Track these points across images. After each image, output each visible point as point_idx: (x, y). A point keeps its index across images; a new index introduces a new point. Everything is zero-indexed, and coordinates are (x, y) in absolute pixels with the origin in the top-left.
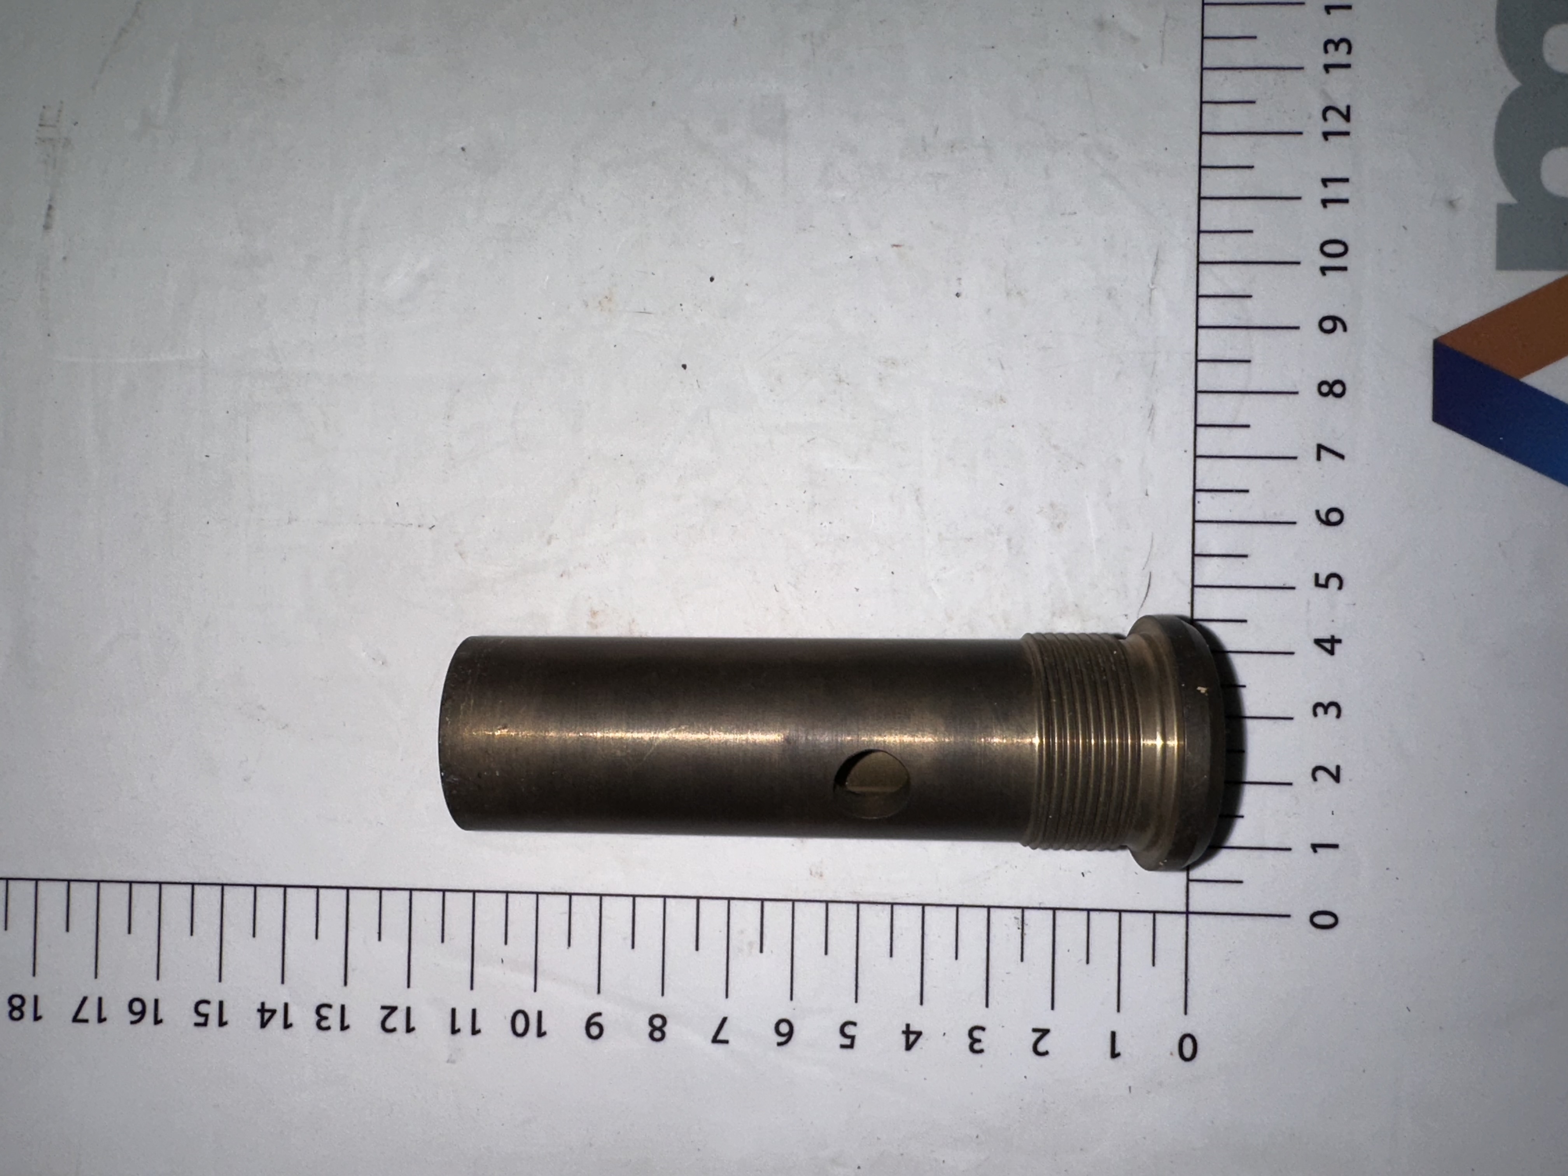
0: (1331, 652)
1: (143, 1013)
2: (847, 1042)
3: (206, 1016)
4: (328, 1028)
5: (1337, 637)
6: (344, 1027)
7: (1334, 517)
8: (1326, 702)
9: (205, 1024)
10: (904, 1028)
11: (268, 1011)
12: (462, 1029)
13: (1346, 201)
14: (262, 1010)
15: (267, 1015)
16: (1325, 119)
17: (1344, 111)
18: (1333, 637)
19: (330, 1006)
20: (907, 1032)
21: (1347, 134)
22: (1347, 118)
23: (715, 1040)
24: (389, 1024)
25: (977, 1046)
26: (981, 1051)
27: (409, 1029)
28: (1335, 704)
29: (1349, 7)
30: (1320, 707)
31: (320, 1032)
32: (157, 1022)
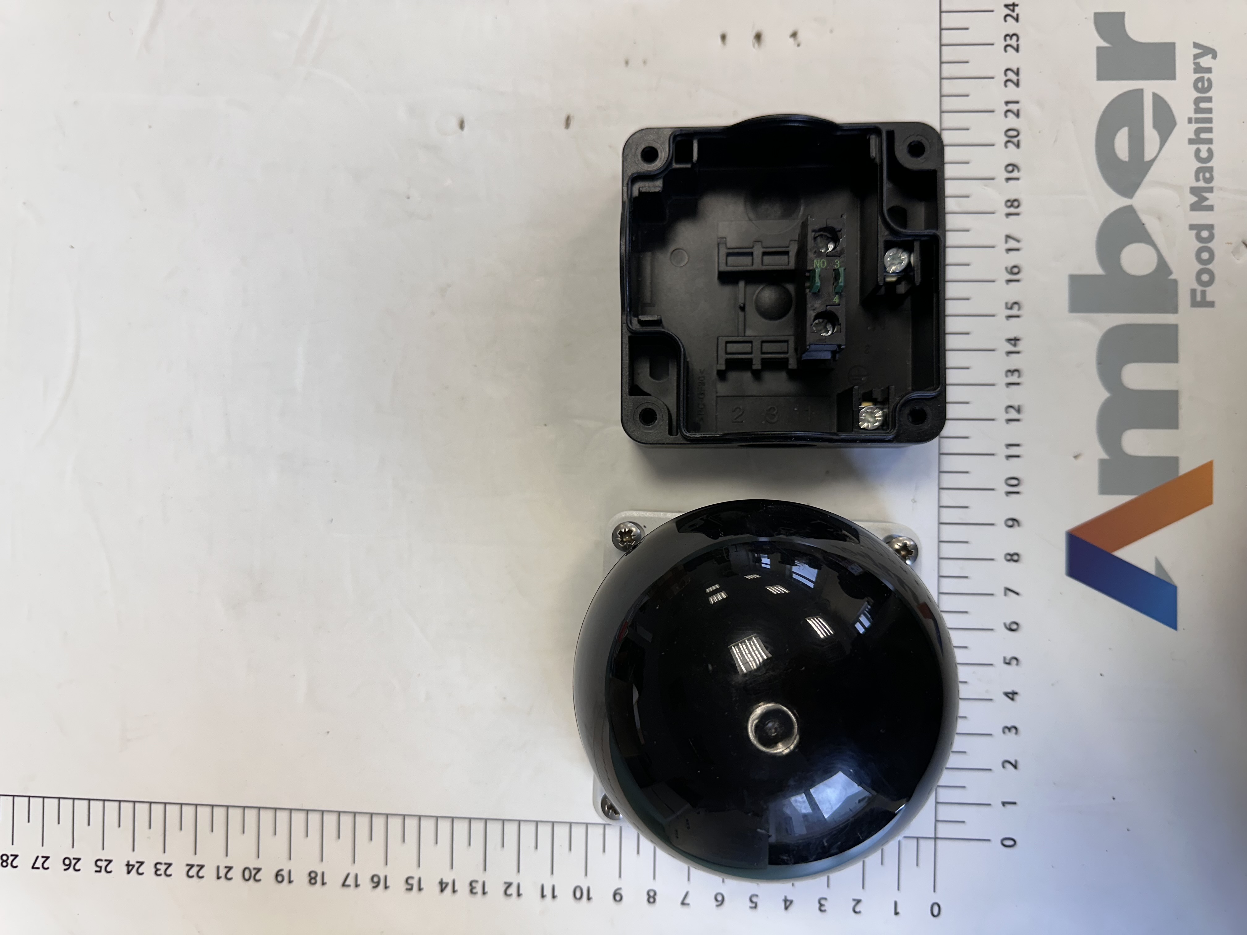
0: (1012, 699)
1: (378, 883)
2: (753, 905)
3: (412, 885)
4: (476, 893)
5: (1016, 690)
6: (484, 893)
7: (1014, 627)
8: (1009, 726)
9: (411, 889)
10: (783, 898)
11: (445, 883)
12: (548, 896)
13: (1018, 456)
14: (441, 883)
15: (444, 886)
16: (1007, 412)
17: (1016, 407)
18: (1013, 691)
19: (476, 881)
20: (786, 901)
21: (1018, 420)
22: (1019, 411)
23: (683, 903)
24: (509, 892)
25: (823, 908)
26: (825, 911)
27: (519, 895)
28: (1016, 728)
29: (1018, 352)
30: (1008, 729)
31: (472, 895)
32: (386, 887)
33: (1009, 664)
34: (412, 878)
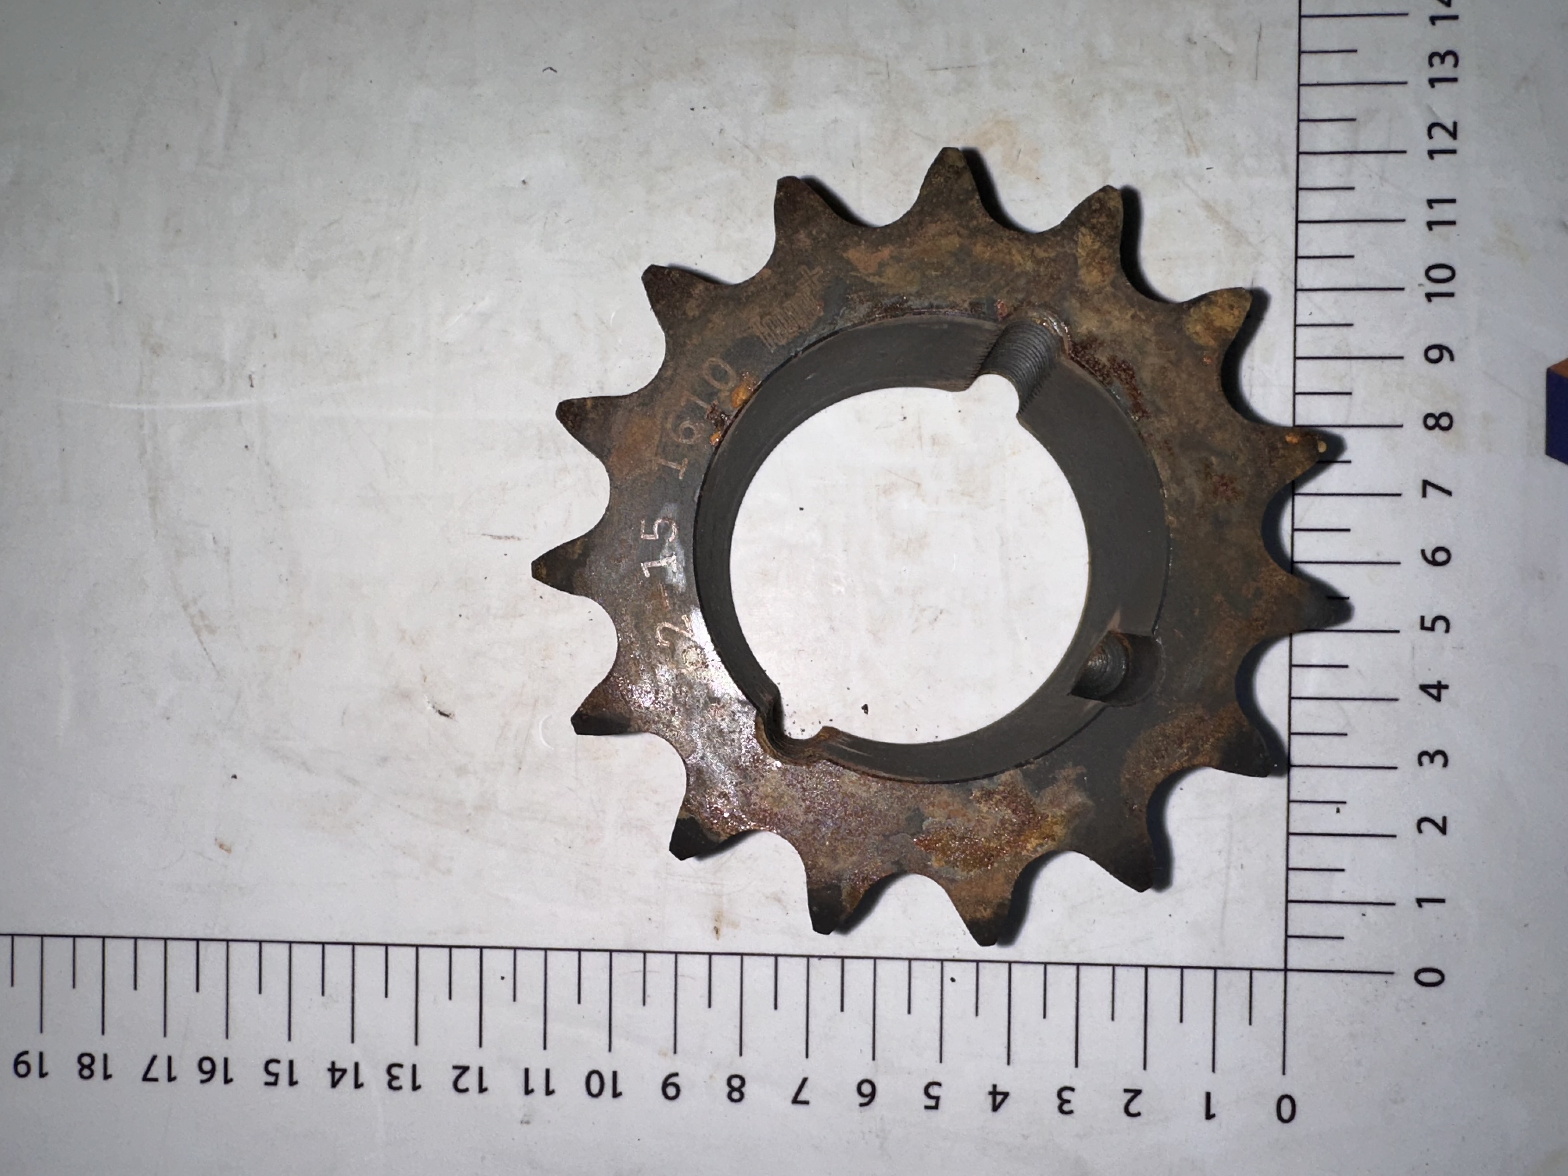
0: (1438, 698)
1: (213, 1072)
3: (276, 1075)
4: (399, 1088)
5: (1443, 683)
6: (415, 1087)
7: (1441, 556)
8: (1432, 750)
9: (275, 1083)
10: (991, 1089)
11: (339, 1070)
12: (535, 1089)
13: (1453, 223)
14: (333, 1069)
15: (338, 1075)
16: (1431, 137)
17: (1450, 127)
18: (1439, 682)
19: (400, 1066)
20: (994, 1093)
21: (1453, 152)
22: (1454, 135)
23: (795, 1101)
24: (461, 1085)
27: (482, 1090)
28: (1442, 753)
29: (1455, 18)
30: (1426, 756)
31: (392, 1092)
32: (227, 1081)
33: (1432, 629)
34: (278, 1061)
